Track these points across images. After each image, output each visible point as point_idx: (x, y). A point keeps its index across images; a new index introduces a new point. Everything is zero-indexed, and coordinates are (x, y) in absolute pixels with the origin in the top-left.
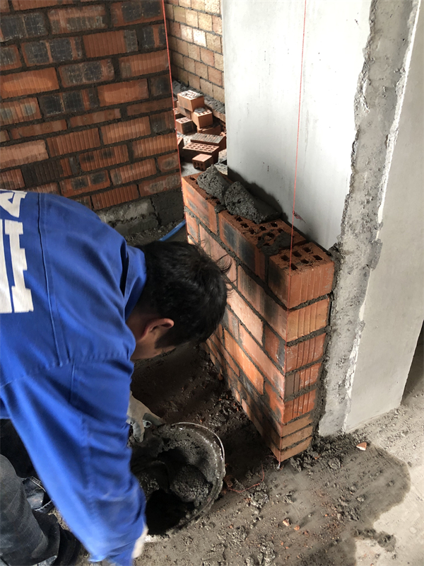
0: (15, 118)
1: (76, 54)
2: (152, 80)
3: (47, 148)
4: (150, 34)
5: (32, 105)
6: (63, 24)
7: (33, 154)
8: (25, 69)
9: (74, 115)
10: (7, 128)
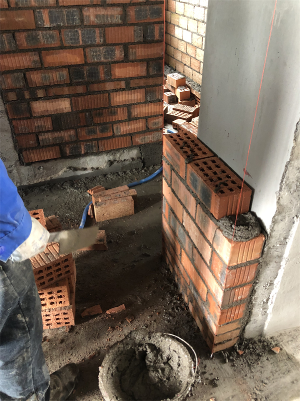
0: (52, 81)
1: (99, 40)
2: (151, 63)
3: (71, 104)
4: (153, 31)
5: (65, 72)
6: (92, 18)
7: (61, 107)
8: (62, 47)
9: (93, 83)
10: (46, 88)
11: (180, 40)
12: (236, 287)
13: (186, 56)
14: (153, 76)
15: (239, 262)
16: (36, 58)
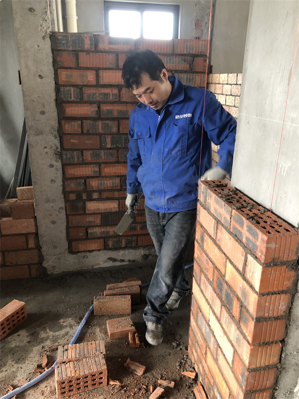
0: (106, 186)
3: (119, 205)
5: (117, 181)
7: (110, 207)
8: (118, 162)
10: (100, 192)
12: (256, 391)
15: (258, 365)
16: (97, 169)
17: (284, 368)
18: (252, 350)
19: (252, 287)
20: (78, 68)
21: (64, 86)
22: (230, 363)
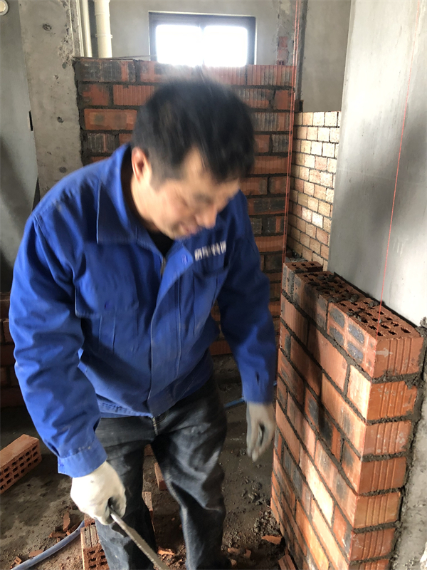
2: (269, 257)
4: (273, 225)
11: (309, 223)
12: (365, 561)
13: (316, 242)
14: (271, 272)
15: (368, 524)
17: (405, 528)
18: (358, 501)
19: (357, 411)
20: (112, 106)
21: (93, 132)
22: (330, 522)
